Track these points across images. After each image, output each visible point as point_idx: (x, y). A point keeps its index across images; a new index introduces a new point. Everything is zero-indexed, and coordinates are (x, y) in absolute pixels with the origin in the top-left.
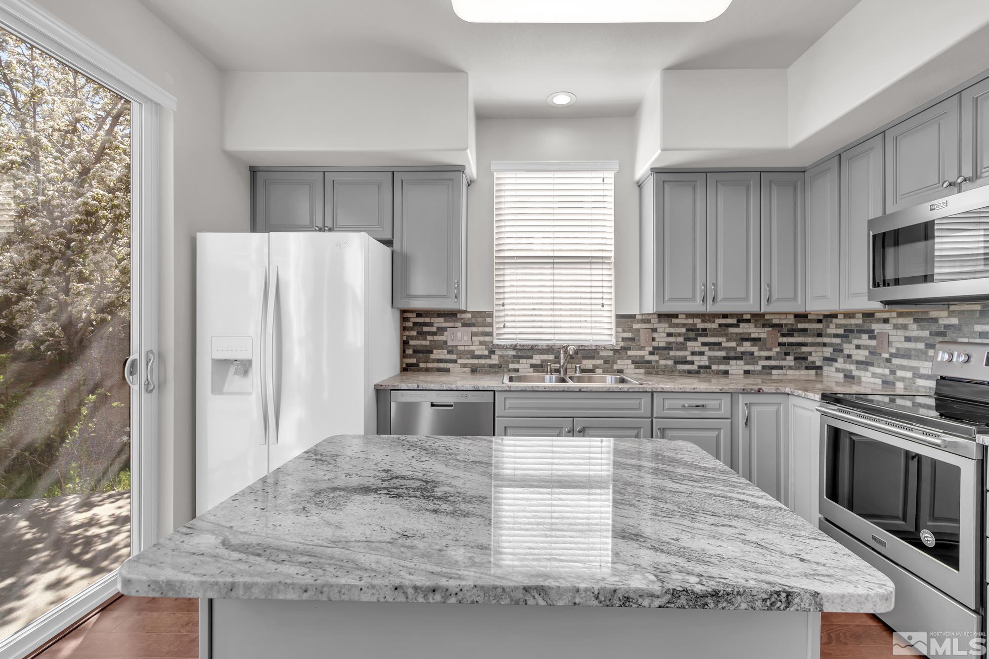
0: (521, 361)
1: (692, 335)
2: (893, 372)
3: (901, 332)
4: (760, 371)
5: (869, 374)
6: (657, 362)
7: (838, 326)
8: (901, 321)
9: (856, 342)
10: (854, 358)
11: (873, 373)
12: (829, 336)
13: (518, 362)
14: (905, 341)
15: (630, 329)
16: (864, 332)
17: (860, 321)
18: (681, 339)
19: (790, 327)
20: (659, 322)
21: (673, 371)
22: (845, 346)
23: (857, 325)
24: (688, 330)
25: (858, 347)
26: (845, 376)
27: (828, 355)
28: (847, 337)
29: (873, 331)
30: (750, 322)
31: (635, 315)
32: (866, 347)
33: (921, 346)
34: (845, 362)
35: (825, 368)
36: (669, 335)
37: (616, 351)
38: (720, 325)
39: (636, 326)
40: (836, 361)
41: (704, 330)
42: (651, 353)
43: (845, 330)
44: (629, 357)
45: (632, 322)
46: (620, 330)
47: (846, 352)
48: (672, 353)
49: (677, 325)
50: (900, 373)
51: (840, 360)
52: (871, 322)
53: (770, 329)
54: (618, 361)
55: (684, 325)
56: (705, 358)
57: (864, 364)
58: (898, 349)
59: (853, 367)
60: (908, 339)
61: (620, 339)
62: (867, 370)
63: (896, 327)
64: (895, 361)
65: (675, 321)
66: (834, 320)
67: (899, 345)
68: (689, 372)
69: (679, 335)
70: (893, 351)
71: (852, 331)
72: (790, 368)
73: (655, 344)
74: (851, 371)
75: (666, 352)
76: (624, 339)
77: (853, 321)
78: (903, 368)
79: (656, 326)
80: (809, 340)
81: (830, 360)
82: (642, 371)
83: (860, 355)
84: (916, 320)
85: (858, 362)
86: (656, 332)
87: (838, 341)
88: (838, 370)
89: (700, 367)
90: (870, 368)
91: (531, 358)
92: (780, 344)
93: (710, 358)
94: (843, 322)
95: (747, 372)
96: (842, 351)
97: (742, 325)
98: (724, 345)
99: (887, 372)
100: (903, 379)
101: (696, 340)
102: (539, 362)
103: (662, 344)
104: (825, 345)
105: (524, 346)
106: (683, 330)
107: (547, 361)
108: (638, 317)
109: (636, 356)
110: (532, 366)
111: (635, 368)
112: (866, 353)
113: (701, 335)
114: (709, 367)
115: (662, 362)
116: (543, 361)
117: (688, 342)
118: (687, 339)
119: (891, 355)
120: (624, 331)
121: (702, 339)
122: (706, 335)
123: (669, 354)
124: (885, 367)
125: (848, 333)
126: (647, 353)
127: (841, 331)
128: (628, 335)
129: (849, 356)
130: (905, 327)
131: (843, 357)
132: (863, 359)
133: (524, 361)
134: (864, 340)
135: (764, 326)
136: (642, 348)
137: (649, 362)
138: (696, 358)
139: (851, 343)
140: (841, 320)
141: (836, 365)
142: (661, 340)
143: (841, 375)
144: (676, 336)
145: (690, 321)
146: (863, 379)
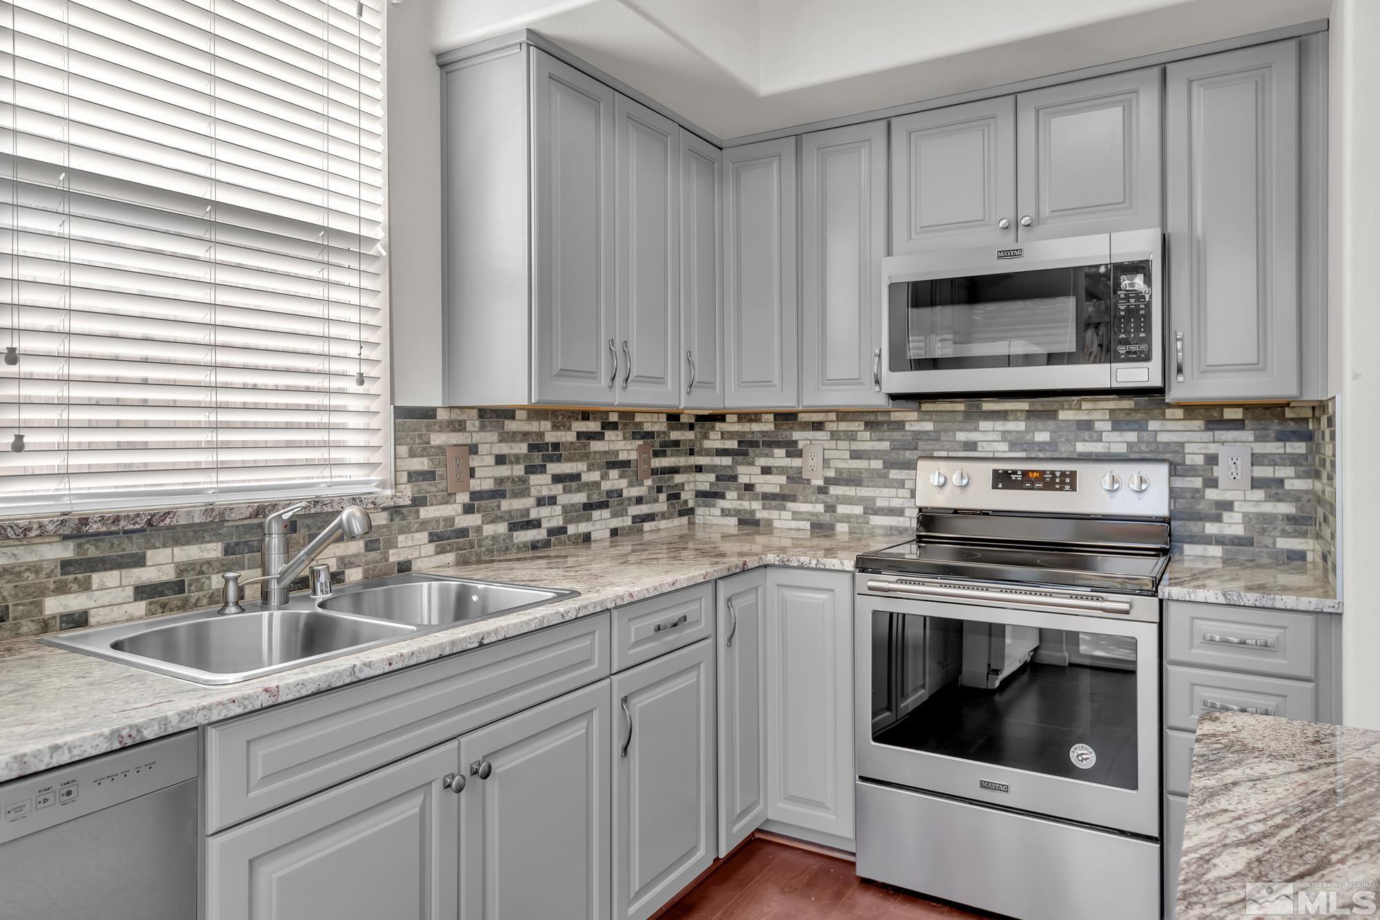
0: (96, 578)
1: (537, 459)
2: (830, 508)
3: (843, 445)
4: (630, 528)
5: (787, 515)
6: (479, 529)
7: (724, 436)
8: (843, 426)
9: (762, 462)
10: (759, 489)
11: (794, 513)
12: (708, 452)
13: (86, 587)
14: (852, 458)
15: (424, 449)
16: (779, 444)
17: (770, 427)
18: (519, 470)
19: (662, 438)
20: (483, 428)
21: (507, 549)
22: (741, 469)
23: (763, 433)
24: (532, 448)
25: (766, 471)
26: (742, 522)
27: (706, 487)
28: (746, 454)
29: (796, 442)
30: (617, 429)
31: (434, 410)
32: (782, 470)
33: (877, 464)
34: (740, 498)
35: (699, 511)
36: (501, 460)
37: (395, 511)
38: (580, 435)
39: (438, 439)
40: (722, 496)
41: (556, 446)
42: (468, 509)
43: (739, 442)
44: (423, 525)
45: (429, 429)
46: (403, 450)
47: (743, 479)
48: (506, 505)
49: (512, 437)
50: (842, 509)
51: (732, 495)
52: (791, 428)
53: (641, 442)
54: (401, 538)
55: (526, 435)
56: (558, 509)
57: (776, 499)
58: (838, 471)
59: (756, 505)
60: (855, 455)
61: (404, 478)
62: (784, 509)
63: (835, 436)
64: (834, 490)
65: (511, 426)
66: (719, 425)
67: (841, 465)
68: (534, 546)
69: (517, 459)
70: (831, 474)
71: (754, 444)
72: (664, 516)
73: (475, 485)
74: (752, 512)
75: (493, 502)
76: (413, 476)
77: (756, 427)
78: (848, 501)
79: (477, 438)
80: (682, 461)
81: (707, 496)
82: (450, 557)
83: (773, 484)
84: (869, 425)
85: (766, 497)
86: (476, 453)
87: (727, 461)
88: (725, 513)
89: (551, 532)
90: (790, 505)
91: (139, 561)
92: (654, 472)
93: (566, 510)
94: (737, 427)
95: (614, 532)
96: (734, 478)
97: (609, 434)
98: (586, 478)
99: (820, 508)
100: (847, 518)
101: (542, 469)
102: (168, 574)
103: (488, 485)
104: (699, 469)
105: (117, 520)
106: (522, 448)
107: (201, 568)
108: (442, 415)
109: (437, 521)
110: (142, 592)
111: (437, 553)
112: (782, 479)
113: (551, 459)
114: (562, 530)
115: (489, 530)
116: (182, 569)
117: (532, 477)
118: (530, 470)
119: (828, 481)
120: (412, 454)
121: (554, 468)
122: (559, 459)
123: (499, 507)
124: (817, 502)
125: (746, 448)
126: (459, 508)
127: (733, 444)
128: (421, 464)
129: (749, 487)
130: (851, 436)
131: (738, 489)
132: (777, 490)
133: (111, 578)
134: (779, 457)
135: (635, 436)
136: (448, 498)
137: (463, 532)
138: (545, 511)
139: (752, 464)
140: (731, 425)
141: (721, 503)
142: (486, 476)
143: (733, 521)
144: (512, 463)
145: (534, 426)
146: (776, 524)
